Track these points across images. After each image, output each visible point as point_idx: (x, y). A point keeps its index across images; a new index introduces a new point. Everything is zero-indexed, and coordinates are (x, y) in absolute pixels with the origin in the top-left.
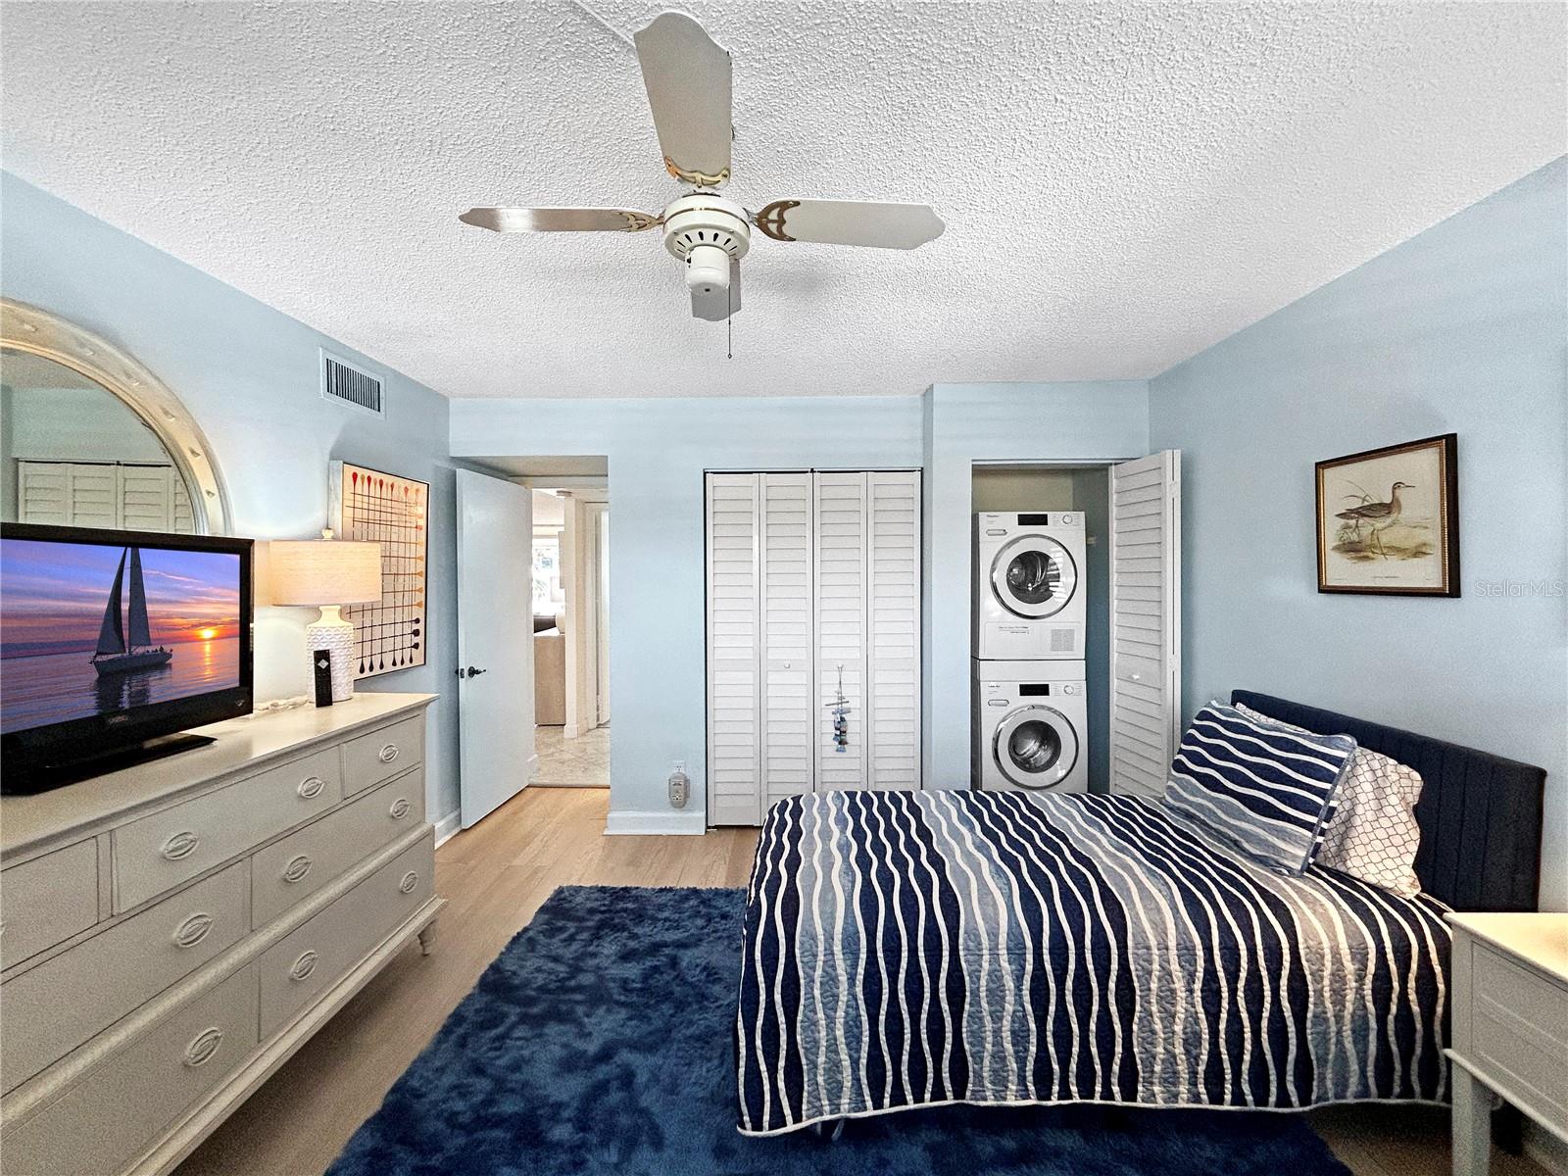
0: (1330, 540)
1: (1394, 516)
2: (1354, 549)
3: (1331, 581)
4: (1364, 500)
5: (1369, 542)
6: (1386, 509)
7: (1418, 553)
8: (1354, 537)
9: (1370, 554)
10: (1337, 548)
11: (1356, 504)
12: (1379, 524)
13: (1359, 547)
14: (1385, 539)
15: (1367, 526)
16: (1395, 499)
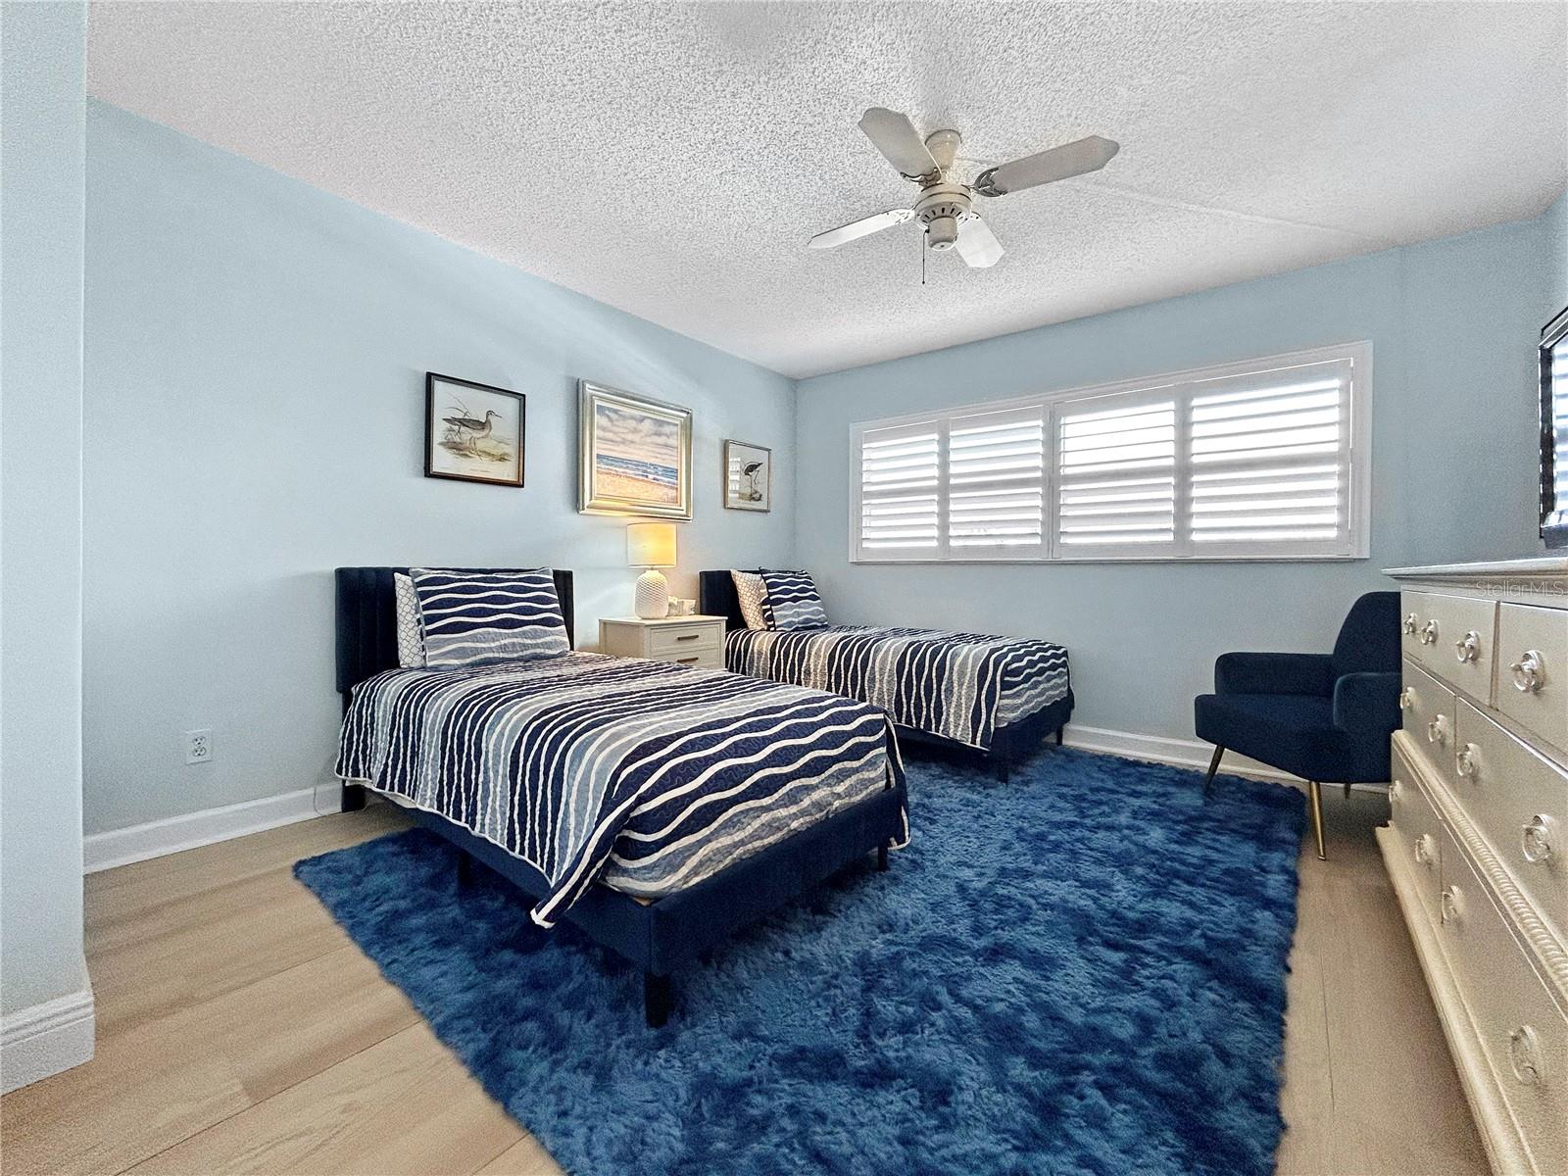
0: (438, 436)
1: (486, 431)
2: (455, 447)
3: (436, 468)
4: (465, 414)
5: (468, 445)
6: (482, 425)
7: (502, 459)
8: (458, 440)
9: (468, 453)
10: (441, 444)
11: (460, 416)
12: (477, 434)
13: (460, 446)
14: (481, 445)
15: (467, 434)
16: (488, 421)
